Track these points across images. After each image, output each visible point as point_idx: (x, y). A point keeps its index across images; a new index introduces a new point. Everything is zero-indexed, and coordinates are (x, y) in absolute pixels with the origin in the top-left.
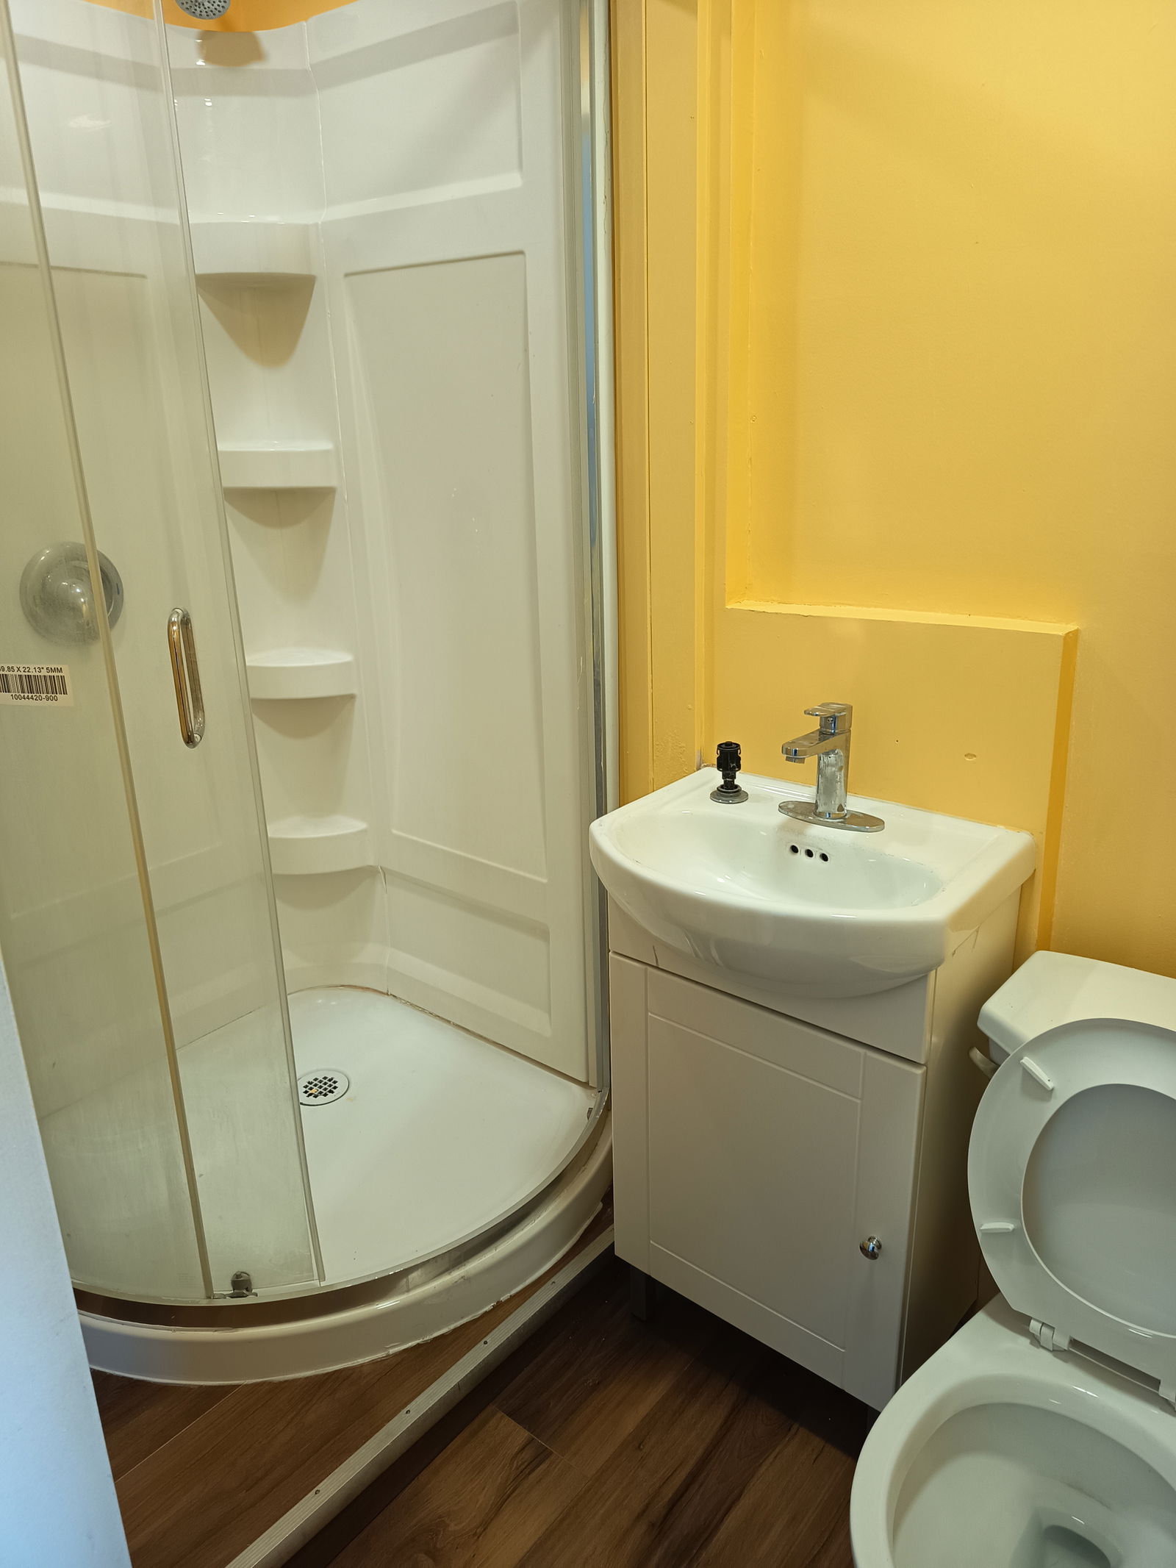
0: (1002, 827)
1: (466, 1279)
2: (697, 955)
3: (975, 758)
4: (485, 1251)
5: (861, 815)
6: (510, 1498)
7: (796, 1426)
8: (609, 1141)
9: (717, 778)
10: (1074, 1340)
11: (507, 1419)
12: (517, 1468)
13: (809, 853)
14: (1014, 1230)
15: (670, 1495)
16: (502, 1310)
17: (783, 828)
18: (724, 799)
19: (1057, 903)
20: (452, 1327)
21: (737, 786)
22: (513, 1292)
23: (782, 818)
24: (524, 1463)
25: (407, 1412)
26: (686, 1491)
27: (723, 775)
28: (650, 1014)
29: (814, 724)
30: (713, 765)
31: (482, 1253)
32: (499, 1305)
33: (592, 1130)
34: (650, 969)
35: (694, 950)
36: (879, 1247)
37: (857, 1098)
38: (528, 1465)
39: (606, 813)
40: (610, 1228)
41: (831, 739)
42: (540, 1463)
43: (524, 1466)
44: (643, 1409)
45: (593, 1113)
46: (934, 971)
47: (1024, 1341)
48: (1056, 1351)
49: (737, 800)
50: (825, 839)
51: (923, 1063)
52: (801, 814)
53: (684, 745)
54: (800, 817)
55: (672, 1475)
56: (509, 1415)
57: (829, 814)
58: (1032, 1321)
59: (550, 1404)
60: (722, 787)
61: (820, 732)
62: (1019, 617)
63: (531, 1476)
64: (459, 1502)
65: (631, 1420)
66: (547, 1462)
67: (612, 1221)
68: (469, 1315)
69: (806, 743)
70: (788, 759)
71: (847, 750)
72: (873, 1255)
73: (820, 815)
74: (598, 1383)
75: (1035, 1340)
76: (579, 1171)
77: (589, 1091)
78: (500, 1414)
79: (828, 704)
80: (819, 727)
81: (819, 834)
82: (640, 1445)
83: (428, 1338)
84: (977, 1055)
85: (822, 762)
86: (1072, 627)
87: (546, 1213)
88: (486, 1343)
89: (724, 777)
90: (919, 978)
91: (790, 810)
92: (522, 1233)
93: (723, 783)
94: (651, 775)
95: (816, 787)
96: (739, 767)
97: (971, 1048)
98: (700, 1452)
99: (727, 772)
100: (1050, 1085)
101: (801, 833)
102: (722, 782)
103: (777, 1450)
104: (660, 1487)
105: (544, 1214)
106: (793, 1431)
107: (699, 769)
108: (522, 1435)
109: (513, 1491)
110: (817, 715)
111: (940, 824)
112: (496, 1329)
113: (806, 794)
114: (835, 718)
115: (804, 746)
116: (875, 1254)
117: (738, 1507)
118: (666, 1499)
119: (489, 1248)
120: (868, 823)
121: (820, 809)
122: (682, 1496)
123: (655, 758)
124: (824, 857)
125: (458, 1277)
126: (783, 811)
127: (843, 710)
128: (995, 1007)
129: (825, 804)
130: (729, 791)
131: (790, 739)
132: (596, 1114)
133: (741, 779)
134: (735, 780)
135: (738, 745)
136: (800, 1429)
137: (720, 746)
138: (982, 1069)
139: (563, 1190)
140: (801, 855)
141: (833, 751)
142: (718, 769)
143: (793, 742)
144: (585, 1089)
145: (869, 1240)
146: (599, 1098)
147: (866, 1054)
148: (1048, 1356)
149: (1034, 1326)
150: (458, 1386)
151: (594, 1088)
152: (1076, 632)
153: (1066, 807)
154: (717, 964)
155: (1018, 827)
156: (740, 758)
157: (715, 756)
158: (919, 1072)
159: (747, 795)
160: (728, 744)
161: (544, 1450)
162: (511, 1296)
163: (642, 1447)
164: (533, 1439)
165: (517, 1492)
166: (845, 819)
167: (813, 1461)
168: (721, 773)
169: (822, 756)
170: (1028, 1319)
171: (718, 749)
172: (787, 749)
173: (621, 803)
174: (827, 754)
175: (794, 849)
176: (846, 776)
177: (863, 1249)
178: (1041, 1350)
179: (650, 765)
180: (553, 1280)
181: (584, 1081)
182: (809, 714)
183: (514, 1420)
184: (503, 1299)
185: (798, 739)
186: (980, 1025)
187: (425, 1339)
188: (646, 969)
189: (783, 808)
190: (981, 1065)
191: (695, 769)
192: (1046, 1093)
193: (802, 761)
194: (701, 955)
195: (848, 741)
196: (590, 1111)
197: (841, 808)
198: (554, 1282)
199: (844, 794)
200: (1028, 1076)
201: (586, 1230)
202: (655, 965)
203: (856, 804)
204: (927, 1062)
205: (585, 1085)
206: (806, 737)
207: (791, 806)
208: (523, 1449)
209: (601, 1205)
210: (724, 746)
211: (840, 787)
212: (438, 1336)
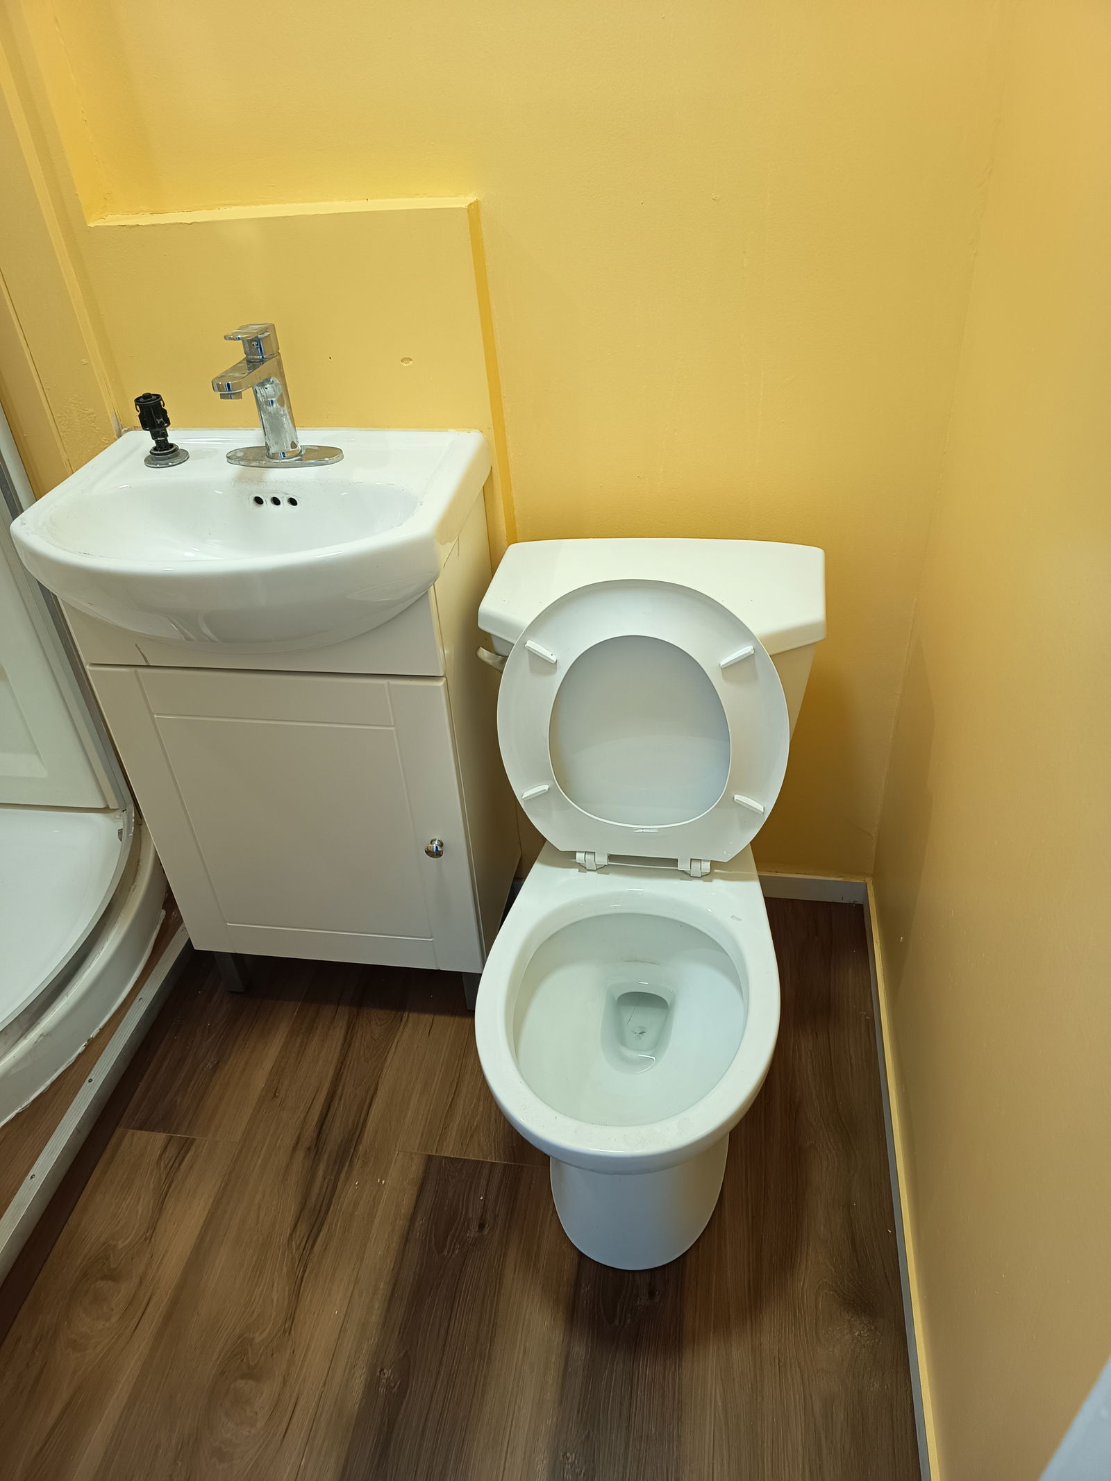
0: (454, 431)
1: (45, 1036)
2: (188, 639)
3: (411, 362)
4: (58, 1001)
5: (316, 448)
6: (169, 1194)
7: (406, 1014)
8: (152, 848)
9: (146, 441)
10: (611, 855)
11: (139, 1132)
12: (166, 1167)
13: (276, 501)
14: (549, 789)
15: (316, 1119)
16: (94, 1048)
17: (240, 479)
18: (161, 462)
19: (514, 496)
20: (48, 1082)
21: (172, 445)
22: (101, 1025)
23: (234, 469)
24: (170, 1160)
25: (32, 1178)
26: (329, 1108)
27: (152, 435)
28: (155, 716)
29: (238, 353)
30: (135, 428)
31: (54, 1005)
32: (91, 1042)
33: (129, 849)
34: (140, 670)
35: (183, 633)
36: (441, 845)
37: (391, 726)
38: (176, 1159)
39: (23, 511)
40: (181, 928)
41: (261, 367)
42: (187, 1152)
43: (171, 1163)
44: (268, 1064)
45: (124, 833)
46: (432, 587)
47: (575, 871)
48: (600, 869)
49: (177, 461)
50: (287, 481)
51: (442, 675)
52: (255, 460)
53: (92, 410)
54: (254, 464)
55: (312, 1103)
56: (140, 1128)
57: (283, 453)
58: (577, 854)
59: (176, 1101)
60: (155, 449)
61: (248, 361)
62: (417, 195)
63: (182, 1167)
64: (119, 1222)
65: (260, 1079)
66: (193, 1148)
67: (181, 921)
68: (62, 1064)
69: (237, 375)
70: (223, 397)
71: (282, 376)
72: (438, 854)
73: (274, 457)
74: (217, 1063)
75: (582, 868)
76: (129, 891)
77: (112, 815)
78: (130, 1132)
79: (247, 326)
80: (245, 356)
81: (280, 478)
82: (275, 1094)
83: (26, 1104)
84: (484, 654)
85: (259, 395)
86: (472, 199)
87: (109, 941)
88: (90, 1081)
89: (154, 436)
90: (421, 597)
91: (241, 459)
92: (89, 970)
93: (155, 445)
94: (64, 456)
95: (262, 428)
96: (168, 421)
97: (478, 648)
98: (331, 1073)
99: (156, 430)
100: (554, 659)
101: (260, 481)
102: (153, 444)
103: (396, 1040)
104: (305, 1117)
105: (107, 944)
106: (404, 1019)
107: (120, 436)
108: (160, 1138)
109: (169, 1187)
110: (239, 339)
111: (396, 440)
112: (96, 1065)
113: (252, 438)
114: (258, 340)
115: (235, 378)
116: (440, 852)
117: (377, 1099)
118: (314, 1123)
119: (60, 997)
120: (325, 455)
121: (273, 450)
122: (327, 1114)
123: (61, 434)
124: (293, 502)
125: (37, 1037)
126: (233, 461)
127: (266, 330)
128: (490, 605)
129: (277, 443)
130: (164, 452)
131: (218, 374)
132: (128, 833)
133: (173, 436)
134: (168, 438)
135: (158, 396)
136: (410, 1015)
137: (137, 400)
138: (492, 664)
139: (118, 915)
140: (268, 504)
141: (268, 380)
142: (144, 429)
143: (222, 376)
144: (106, 814)
145: (431, 843)
146: (126, 817)
147: (389, 684)
148: (595, 874)
149: (580, 857)
150: (78, 1130)
151: (114, 810)
152: (477, 202)
153: (504, 397)
154: (212, 641)
155: (467, 426)
156: (165, 412)
157: (135, 414)
158: (441, 683)
159: (187, 453)
160: (147, 397)
161: (186, 1141)
162: (100, 1029)
163: (277, 1094)
164: (172, 1137)
165: (173, 1186)
166: (301, 456)
167: (427, 1035)
168: (149, 432)
169: (257, 388)
170: (573, 854)
171: (136, 405)
172: (218, 385)
173: (37, 494)
174: (262, 384)
175: (259, 501)
176: (290, 407)
177: (428, 852)
178: (588, 873)
179: (59, 444)
180: (139, 997)
181: (102, 807)
182: (230, 339)
183: (145, 1130)
184: (93, 1035)
185: (226, 372)
186: (481, 625)
187: (23, 1106)
188: (136, 673)
189: (231, 458)
190: (490, 662)
191: (115, 436)
192: (553, 666)
193: (239, 395)
194: (192, 636)
195: (280, 364)
196: (120, 832)
197: (294, 445)
198: (141, 999)
199: (292, 428)
200: (535, 657)
201: (156, 941)
202: (144, 663)
203: (308, 438)
204: (445, 674)
205: (106, 810)
206: (235, 368)
207: (240, 454)
208: (165, 1148)
209: (164, 912)
210: (142, 400)
211: (286, 422)
212: (37, 1098)
